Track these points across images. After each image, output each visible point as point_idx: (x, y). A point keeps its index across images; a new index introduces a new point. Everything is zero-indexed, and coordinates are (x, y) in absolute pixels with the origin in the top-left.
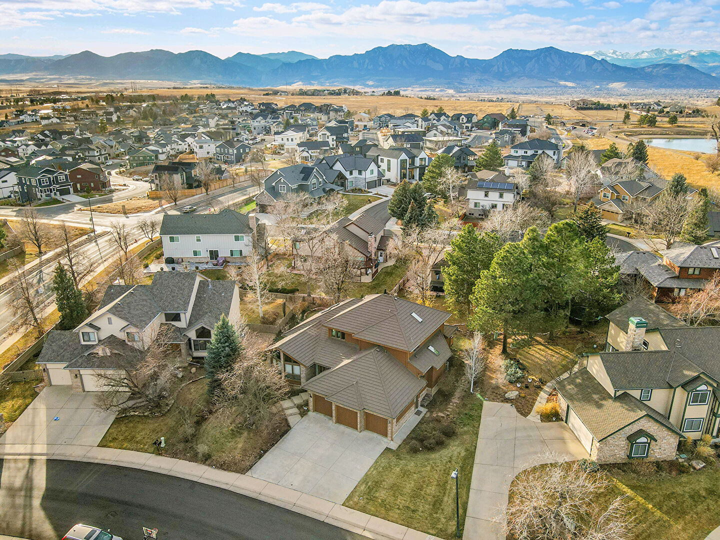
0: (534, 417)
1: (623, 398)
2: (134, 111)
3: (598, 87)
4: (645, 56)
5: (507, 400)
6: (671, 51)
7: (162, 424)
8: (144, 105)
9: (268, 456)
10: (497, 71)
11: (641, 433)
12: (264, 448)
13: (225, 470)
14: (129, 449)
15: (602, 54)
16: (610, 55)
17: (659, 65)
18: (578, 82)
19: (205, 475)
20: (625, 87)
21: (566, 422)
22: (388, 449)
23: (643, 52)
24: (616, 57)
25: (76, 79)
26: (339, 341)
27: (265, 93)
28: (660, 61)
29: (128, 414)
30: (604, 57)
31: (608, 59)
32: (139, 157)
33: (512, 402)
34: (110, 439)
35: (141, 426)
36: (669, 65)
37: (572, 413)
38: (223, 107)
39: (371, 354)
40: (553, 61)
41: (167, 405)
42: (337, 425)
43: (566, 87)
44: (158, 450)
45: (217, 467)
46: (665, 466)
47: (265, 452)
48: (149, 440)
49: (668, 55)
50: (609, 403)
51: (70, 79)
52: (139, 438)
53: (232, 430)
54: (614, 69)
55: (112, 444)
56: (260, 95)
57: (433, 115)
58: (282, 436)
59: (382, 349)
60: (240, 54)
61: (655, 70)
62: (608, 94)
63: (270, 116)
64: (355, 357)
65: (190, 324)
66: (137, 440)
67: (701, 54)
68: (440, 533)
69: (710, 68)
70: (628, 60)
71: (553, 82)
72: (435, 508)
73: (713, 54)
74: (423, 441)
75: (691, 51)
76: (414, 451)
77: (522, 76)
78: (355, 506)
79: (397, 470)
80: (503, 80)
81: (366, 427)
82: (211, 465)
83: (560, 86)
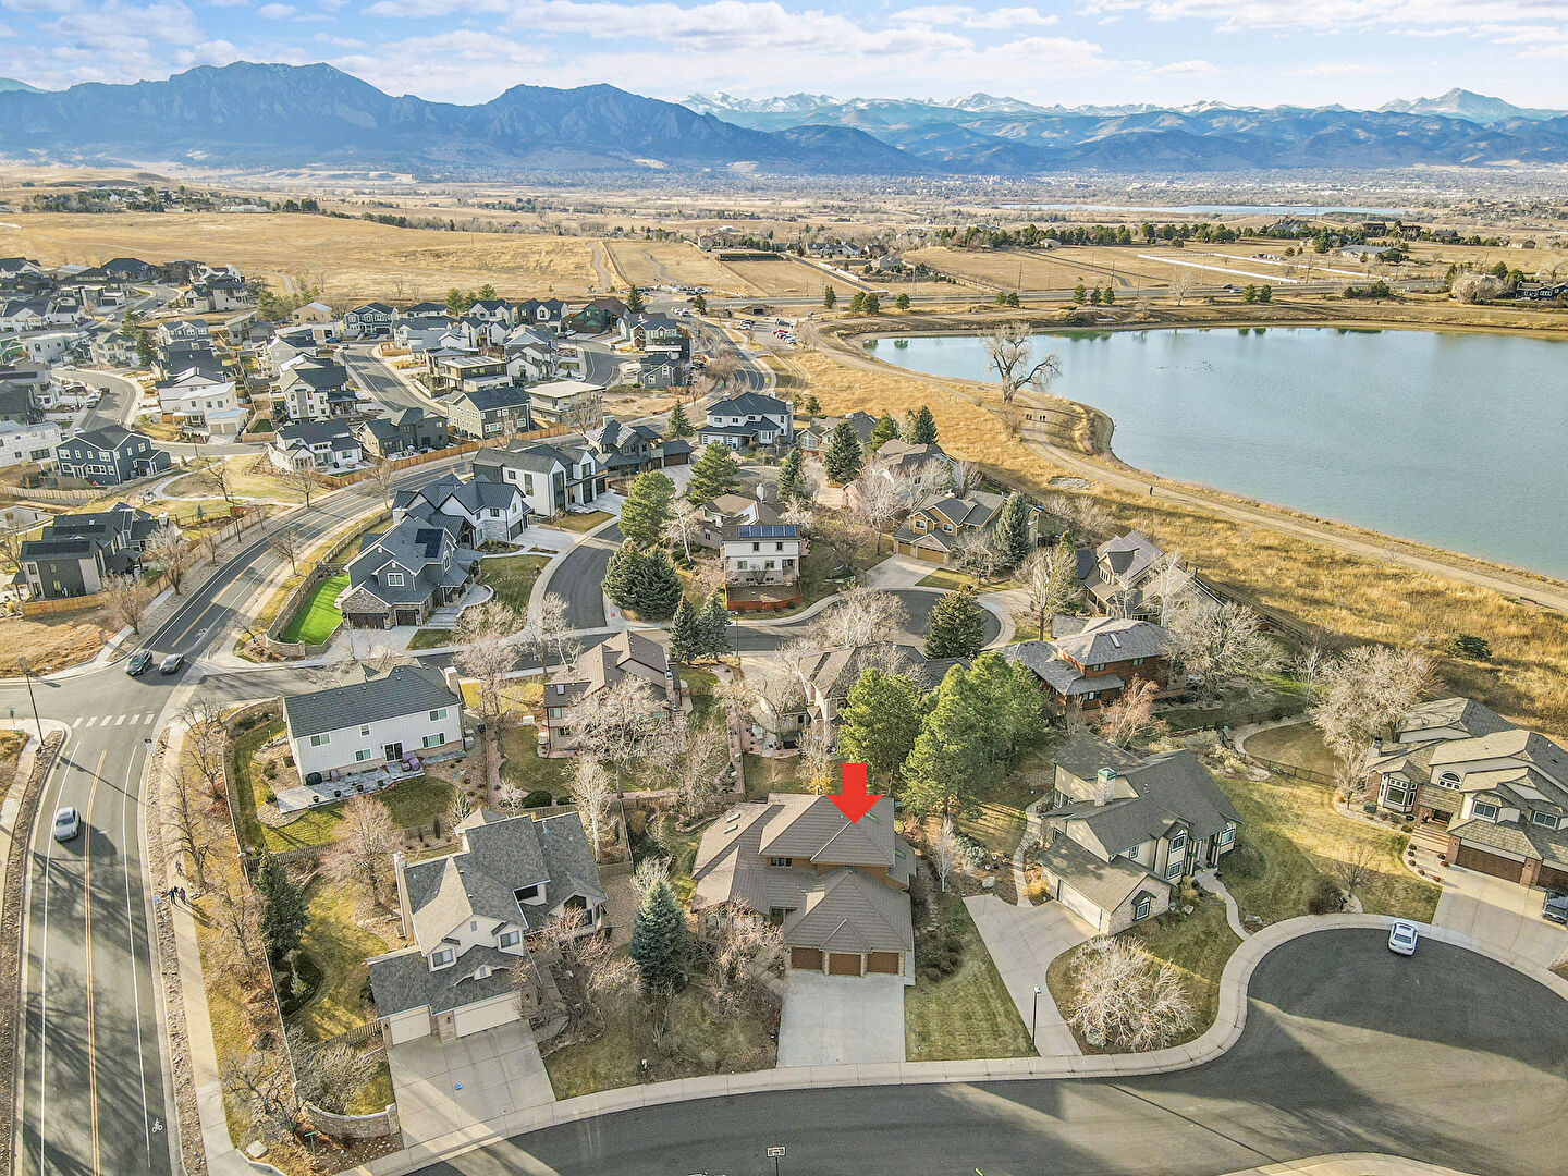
0: (1024, 903)
1: (1117, 861)
3: (707, 170)
4: (780, 106)
5: (986, 890)
6: (823, 98)
7: (614, 1046)
10: (499, 133)
11: (1143, 894)
12: (771, 1031)
13: (749, 1071)
15: (704, 101)
16: (718, 103)
17: (810, 127)
18: (668, 158)
20: (756, 171)
21: (1060, 900)
22: (907, 987)
23: (776, 99)
24: (728, 108)
28: (808, 119)
30: (707, 108)
31: (715, 111)
33: (993, 891)
34: (564, 1086)
35: (590, 1057)
36: (825, 127)
37: (1066, 888)
42: (831, 975)
43: (648, 169)
45: (737, 1072)
46: (1163, 919)
47: (777, 1035)
48: (618, 1071)
49: (819, 108)
50: (1106, 872)
52: (601, 1071)
53: (713, 1023)
54: (731, 134)
55: (574, 1091)
57: (479, 306)
58: (780, 1011)
61: (803, 138)
62: (730, 185)
64: (823, 888)
66: (602, 1075)
67: (875, 106)
68: (1017, 1053)
69: (893, 134)
70: (751, 114)
71: (621, 160)
72: (996, 1033)
73: (894, 107)
74: (936, 966)
75: (858, 99)
76: (935, 980)
77: (556, 146)
78: (920, 1058)
79: (933, 1006)
80: (517, 151)
81: (869, 970)
82: (727, 1072)
83: (637, 168)
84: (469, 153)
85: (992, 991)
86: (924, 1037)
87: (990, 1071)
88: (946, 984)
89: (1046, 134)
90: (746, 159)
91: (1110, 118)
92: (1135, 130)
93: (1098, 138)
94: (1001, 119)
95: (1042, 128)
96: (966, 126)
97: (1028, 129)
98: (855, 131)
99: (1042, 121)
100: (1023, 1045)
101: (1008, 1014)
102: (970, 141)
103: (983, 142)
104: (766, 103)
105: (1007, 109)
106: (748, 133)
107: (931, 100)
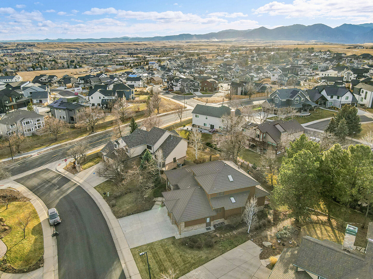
2: (266, 56)
8: (272, 53)
12: (134, 212)
13: (114, 214)
14: (99, 193)
22: (174, 237)
25: (254, 40)
27: (348, 47)
32: (243, 78)
33: (263, 248)
38: (312, 55)
39: (195, 188)
45: (112, 212)
51: (251, 41)
55: (97, 188)
56: (344, 48)
60: (345, 24)
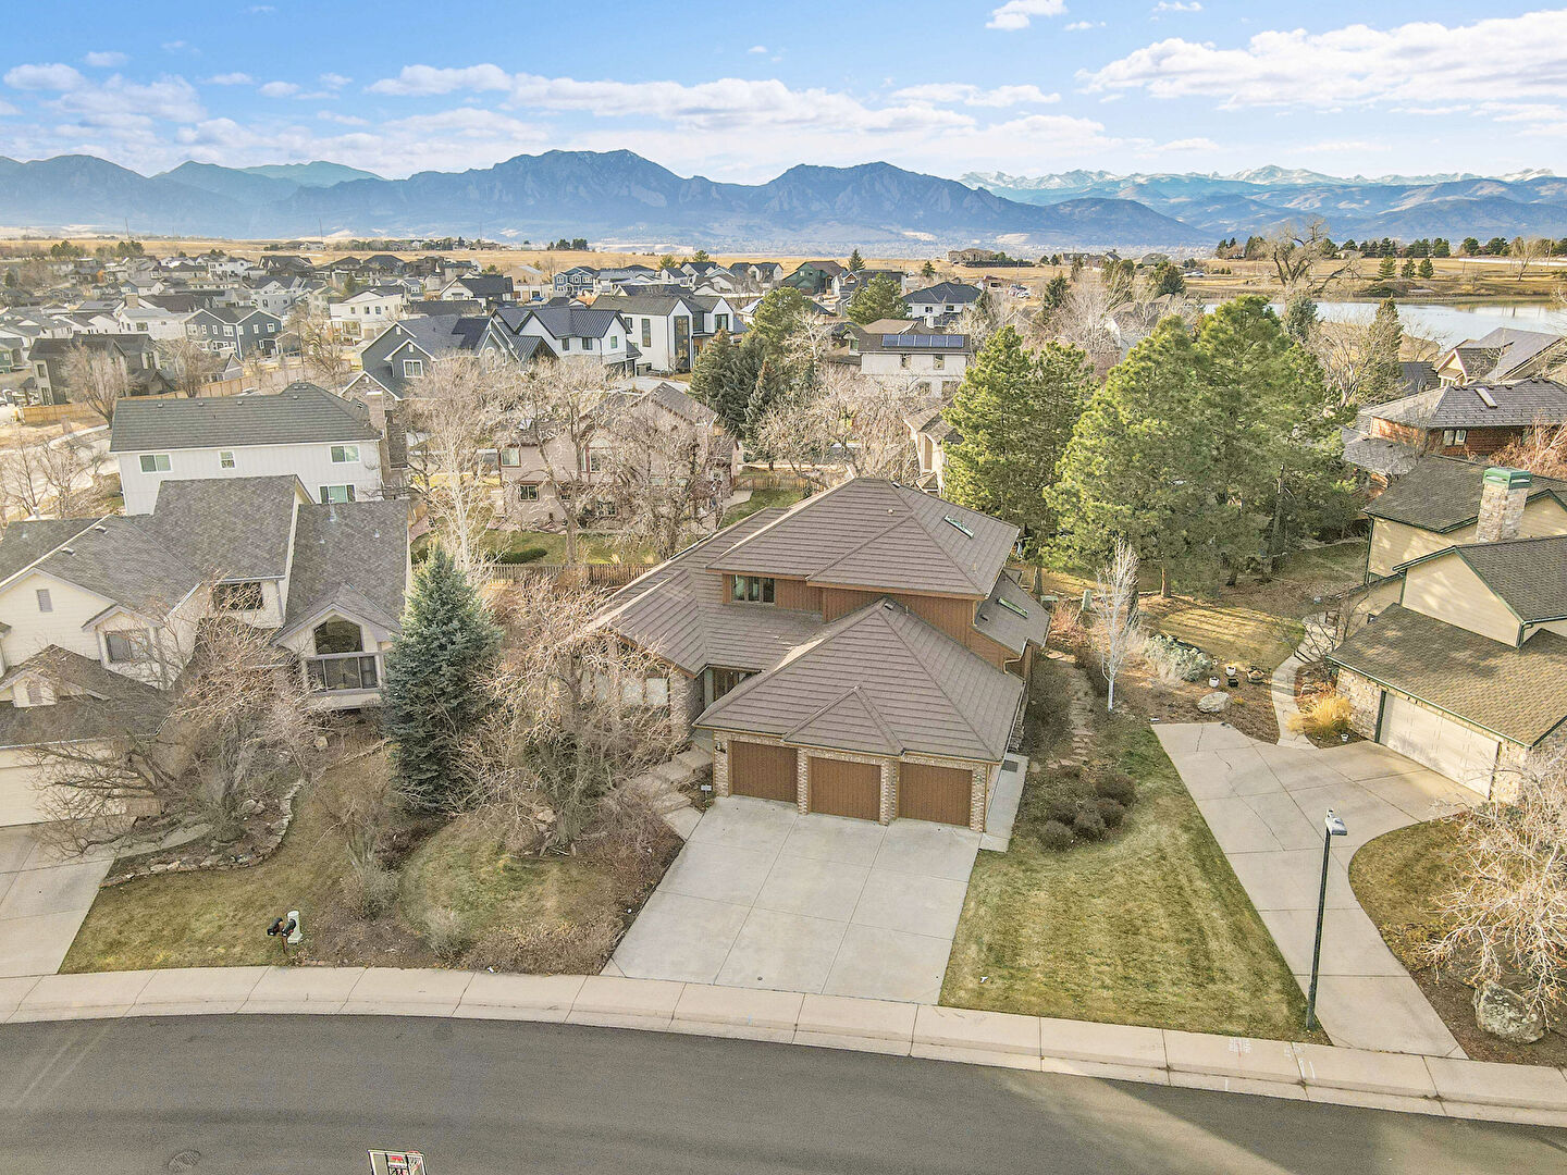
0: (1293, 741)
3: (976, 242)
4: (1056, 183)
5: (1206, 715)
6: (1101, 174)
7: (269, 883)
9: (651, 918)
10: (778, 210)
12: (629, 898)
13: (530, 972)
14: (177, 965)
15: (979, 179)
16: (993, 180)
17: (1084, 201)
18: (938, 232)
19: (472, 995)
20: (1025, 243)
21: (1377, 741)
22: (985, 853)
24: (1003, 185)
26: (757, 607)
27: (268, 246)
28: (1083, 194)
29: (143, 872)
30: (981, 185)
31: (989, 188)
34: (101, 946)
35: (198, 899)
36: (1101, 200)
38: (172, 266)
39: (876, 615)
40: (888, 191)
41: (270, 831)
42: (812, 817)
43: (917, 241)
44: (285, 951)
45: (500, 969)
47: (637, 908)
48: (239, 932)
49: (1096, 183)
50: (1506, 663)
52: (202, 929)
53: (507, 869)
54: (1004, 208)
55: (110, 960)
57: (688, 266)
58: (667, 863)
59: (901, 601)
60: (192, 165)
61: (1076, 211)
63: (297, 280)
64: (827, 634)
65: (292, 616)
66: (199, 935)
67: (1155, 182)
68: (1258, 1027)
69: (1173, 207)
70: (1025, 191)
71: (892, 233)
72: (1201, 970)
73: (1175, 181)
74: (1069, 821)
75: (1137, 174)
76: (1057, 846)
77: (828, 221)
78: (978, 1002)
79: (1041, 897)
80: (793, 227)
81: (904, 810)
82: (479, 966)
83: (906, 240)
84: (748, 228)
85: (1199, 884)
86: (1002, 955)
87: (1171, 1060)
88: (1084, 859)
89: (1342, 205)
90: (1016, 231)
91: (1418, 187)
92: (1448, 198)
93: (1404, 208)
94: (1292, 191)
95: (1339, 198)
96: (1253, 198)
97: (1322, 200)
98: (1132, 202)
99: (1340, 191)
100: (1281, 1012)
101: (1239, 935)
102: (1257, 212)
103: (1271, 212)
104: (1041, 181)
105: (1300, 181)
106: (1022, 206)
107: (1215, 174)
